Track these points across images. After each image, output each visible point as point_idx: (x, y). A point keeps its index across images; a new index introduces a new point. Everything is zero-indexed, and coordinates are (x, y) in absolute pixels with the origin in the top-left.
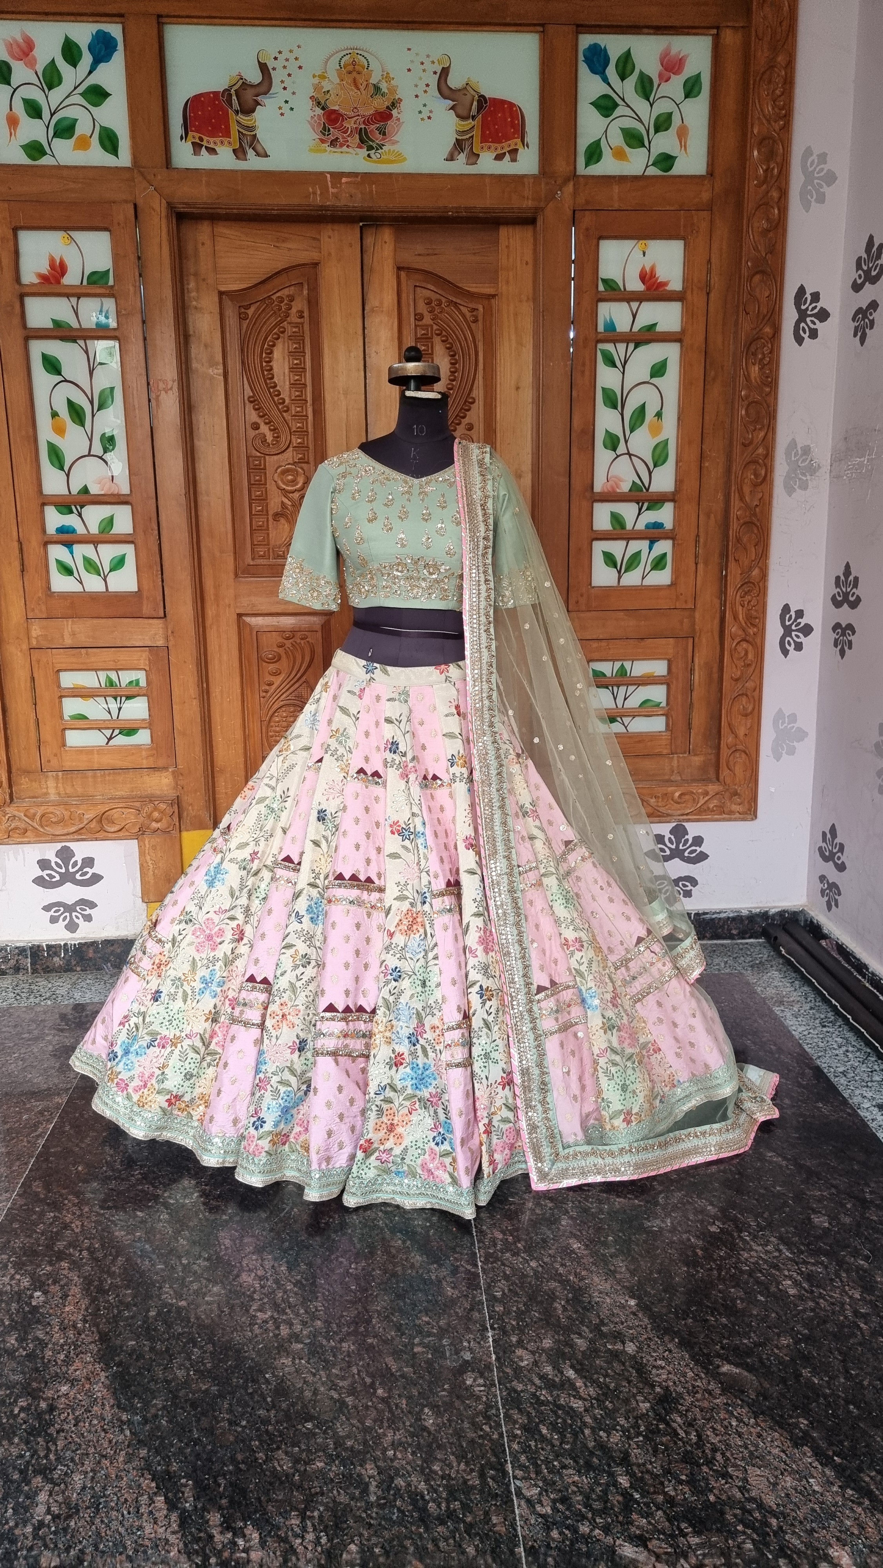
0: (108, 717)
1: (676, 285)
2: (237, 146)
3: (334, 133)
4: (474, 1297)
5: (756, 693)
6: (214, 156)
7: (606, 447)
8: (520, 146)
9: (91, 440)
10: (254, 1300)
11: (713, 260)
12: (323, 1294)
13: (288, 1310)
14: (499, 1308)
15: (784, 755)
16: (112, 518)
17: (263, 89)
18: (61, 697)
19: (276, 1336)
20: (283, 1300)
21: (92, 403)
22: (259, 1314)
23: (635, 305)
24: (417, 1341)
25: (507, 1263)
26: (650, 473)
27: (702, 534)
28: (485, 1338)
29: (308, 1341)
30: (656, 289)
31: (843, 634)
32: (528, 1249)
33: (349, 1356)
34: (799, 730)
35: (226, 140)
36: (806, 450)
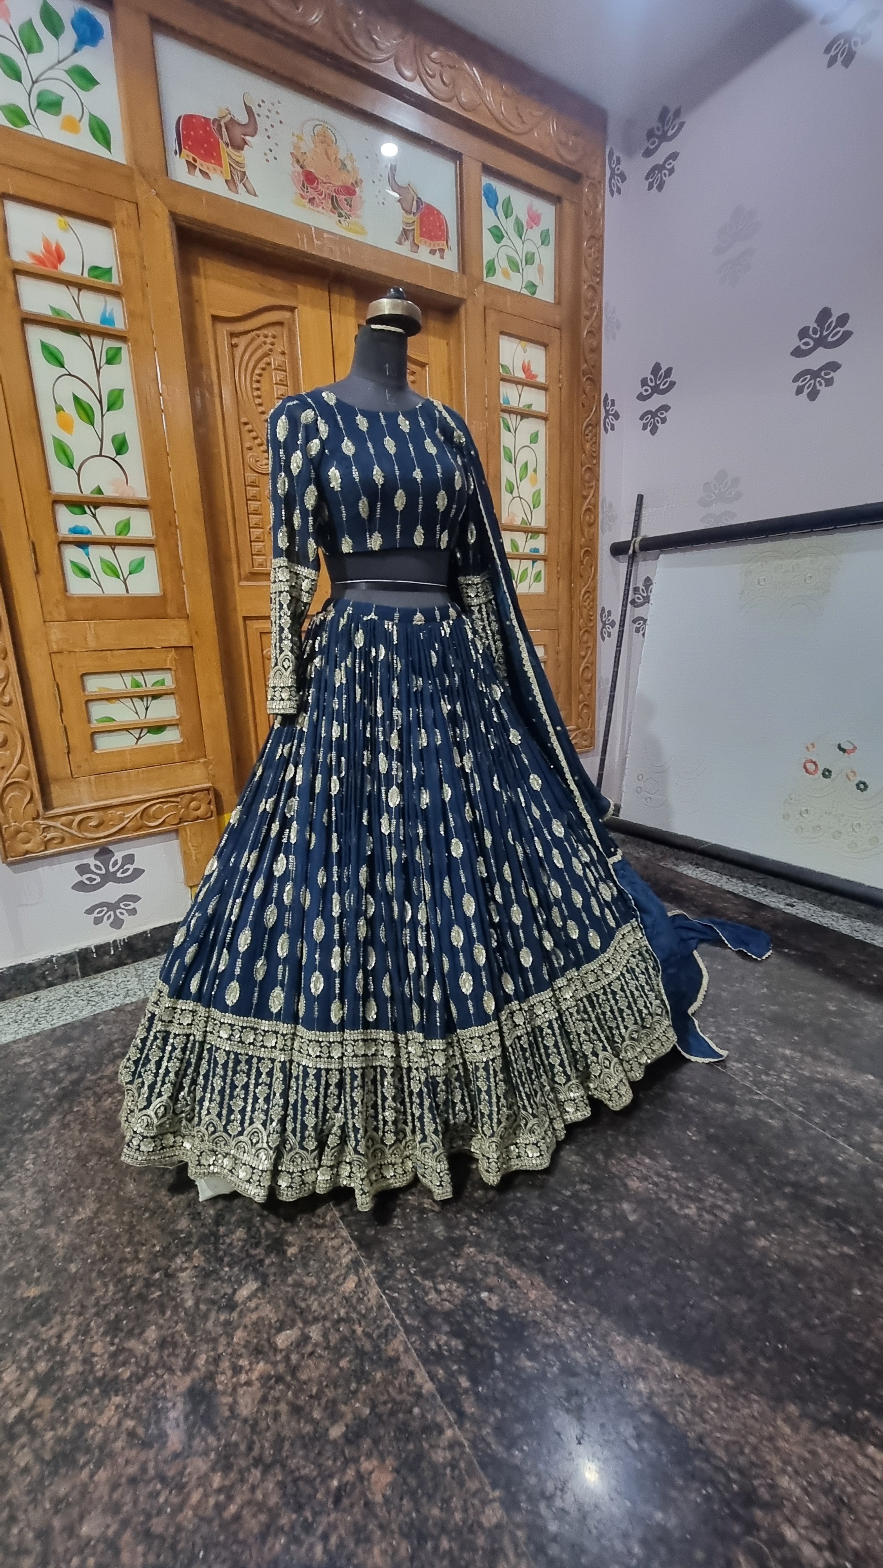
0: (136, 718)
2: (229, 178)
3: (312, 193)
5: (594, 667)
7: (506, 491)
8: (445, 247)
9: (102, 440)
11: (563, 366)
16: (129, 520)
17: (249, 130)
18: (87, 702)
21: (100, 402)
23: (520, 387)
26: (532, 512)
27: (560, 558)
30: (532, 379)
35: (219, 169)
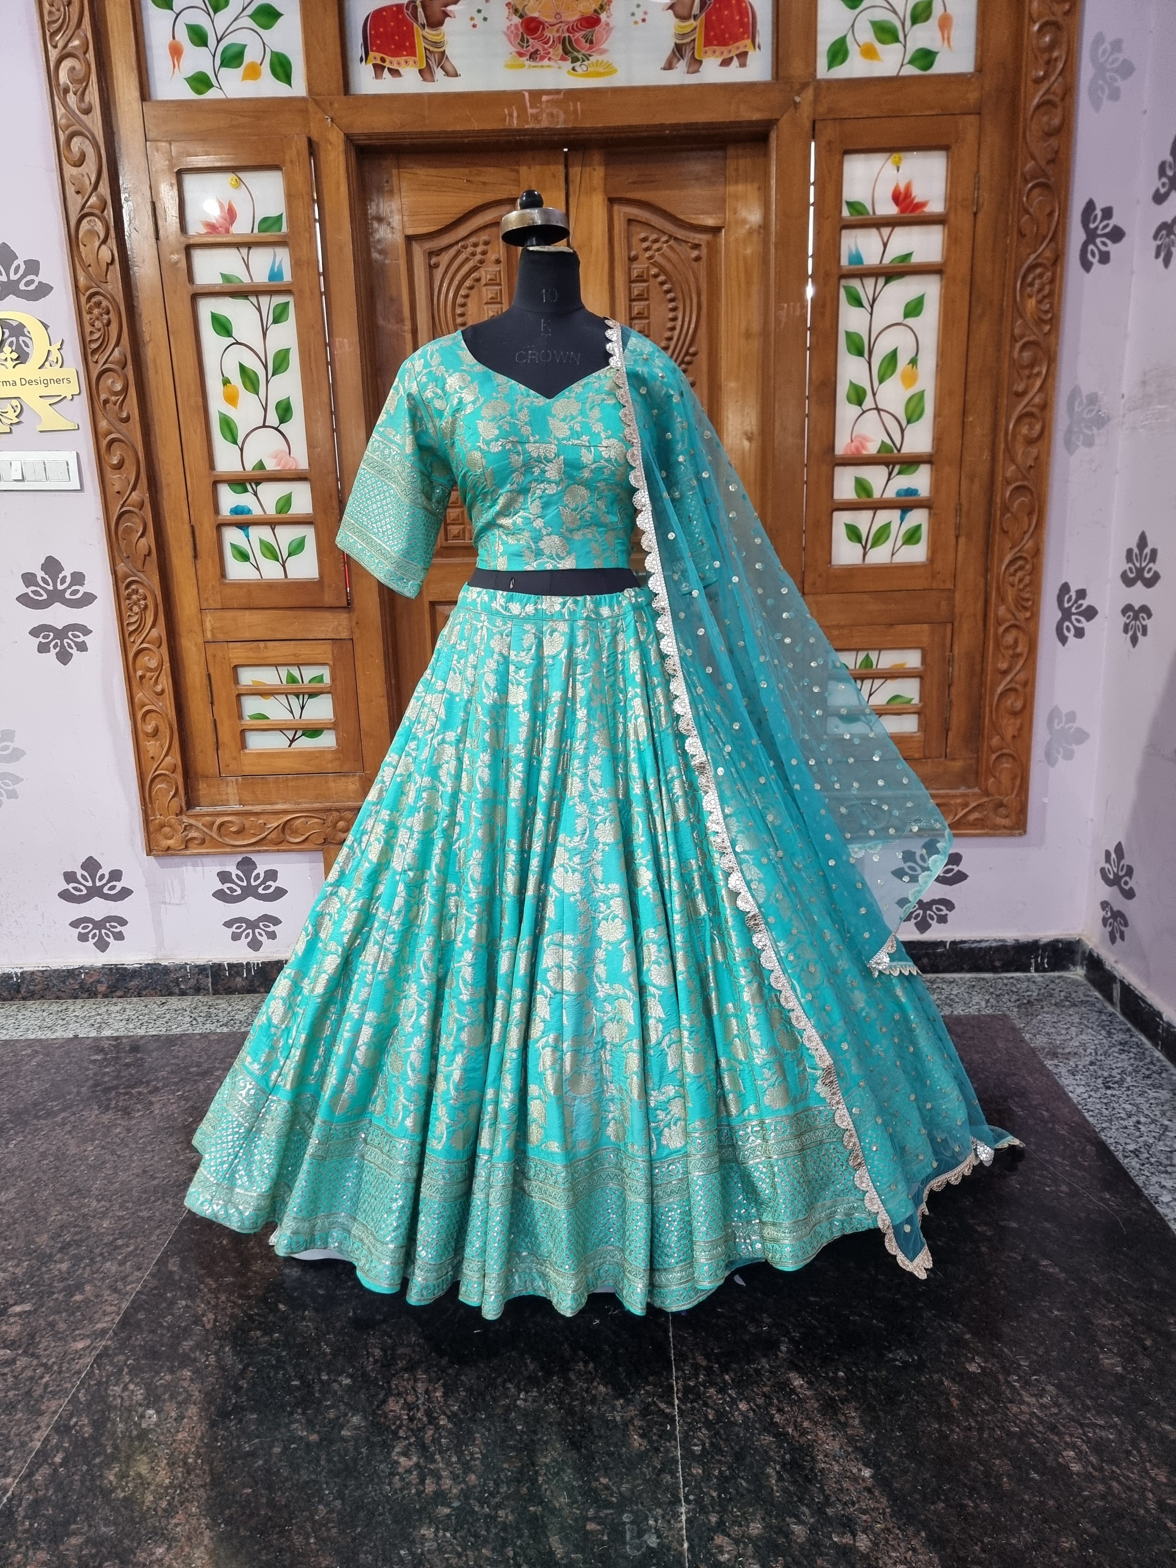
0: (288, 716)
1: (936, 206)
2: (424, 67)
3: (534, 44)
4: (668, 1451)
5: (1028, 689)
6: (398, 79)
7: (850, 402)
8: (749, 48)
9: (265, 409)
10: (400, 1438)
11: (982, 173)
12: (483, 1435)
13: (437, 1457)
14: (697, 1471)
15: (1060, 760)
16: (289, 496)
18: (239, 696)
19: (419, 1493)
20: (433, 1441)
21: (266, 367)
22: (402, 1460)
23: (886, 231)
24: (591, 1513)
25: (710, 1402)
26: (902, 431)
27: (964, 501)
28: (676, 1516)
29: (456, 1504)
30: (913, 210)
31: (1136, 618)
32: (738, 1384)
33: (504, 1529)
34: (1079, 730)
35: (411, 59)
36: (1093, 399)
